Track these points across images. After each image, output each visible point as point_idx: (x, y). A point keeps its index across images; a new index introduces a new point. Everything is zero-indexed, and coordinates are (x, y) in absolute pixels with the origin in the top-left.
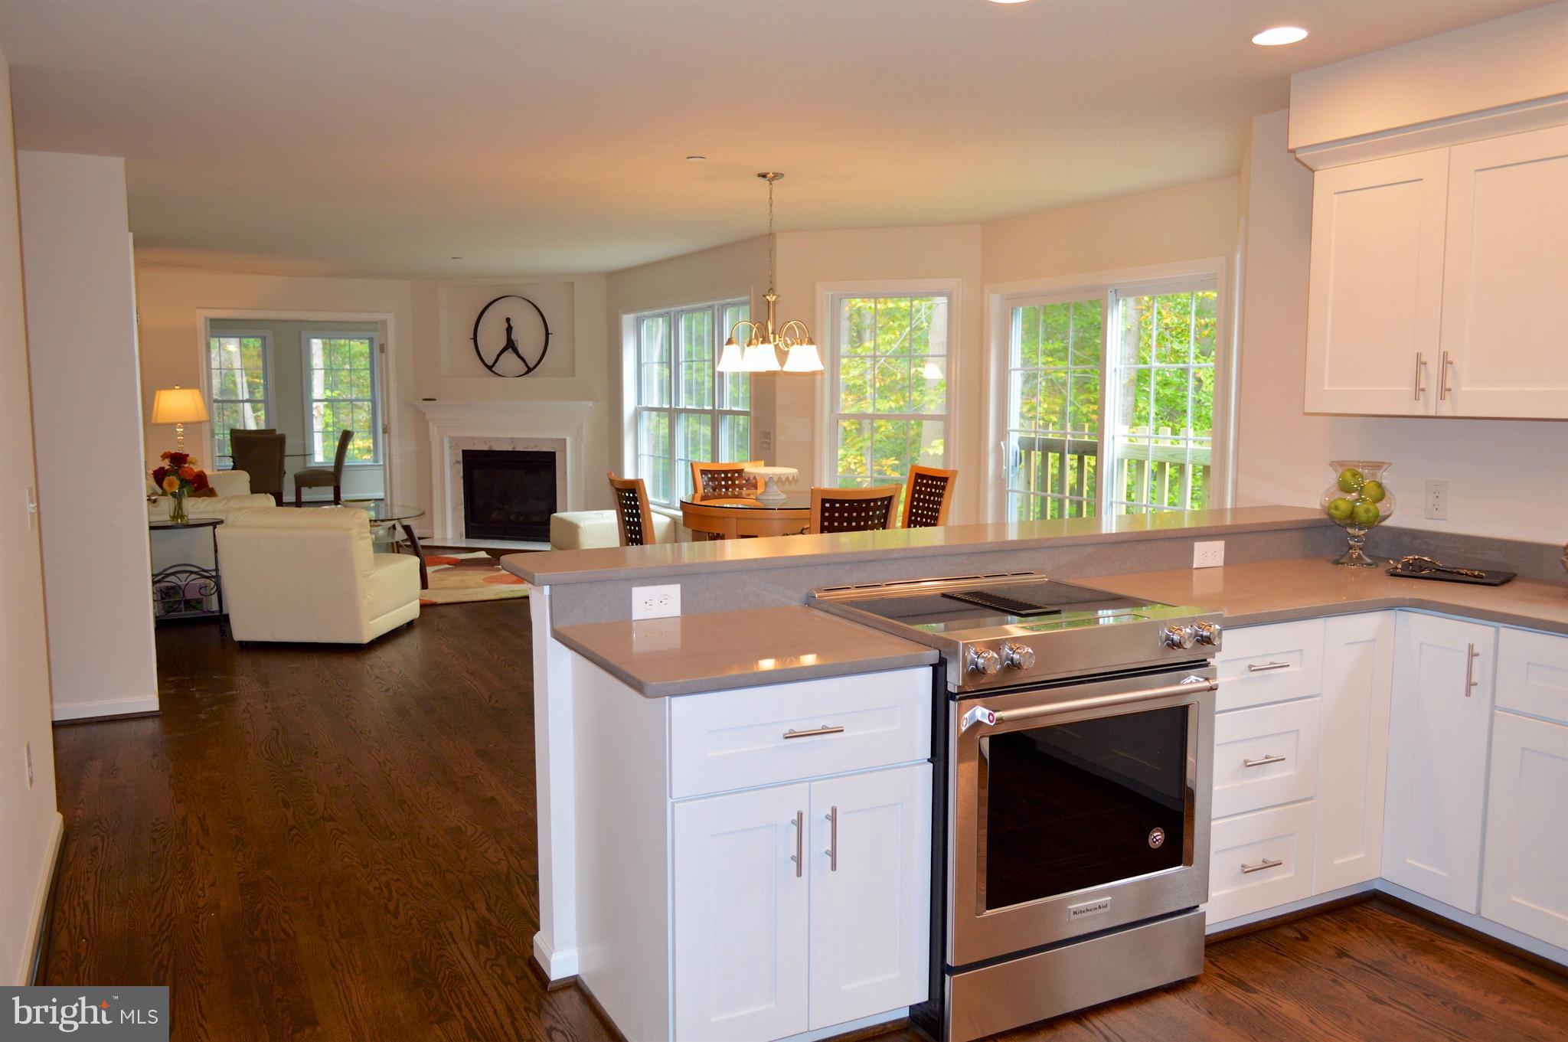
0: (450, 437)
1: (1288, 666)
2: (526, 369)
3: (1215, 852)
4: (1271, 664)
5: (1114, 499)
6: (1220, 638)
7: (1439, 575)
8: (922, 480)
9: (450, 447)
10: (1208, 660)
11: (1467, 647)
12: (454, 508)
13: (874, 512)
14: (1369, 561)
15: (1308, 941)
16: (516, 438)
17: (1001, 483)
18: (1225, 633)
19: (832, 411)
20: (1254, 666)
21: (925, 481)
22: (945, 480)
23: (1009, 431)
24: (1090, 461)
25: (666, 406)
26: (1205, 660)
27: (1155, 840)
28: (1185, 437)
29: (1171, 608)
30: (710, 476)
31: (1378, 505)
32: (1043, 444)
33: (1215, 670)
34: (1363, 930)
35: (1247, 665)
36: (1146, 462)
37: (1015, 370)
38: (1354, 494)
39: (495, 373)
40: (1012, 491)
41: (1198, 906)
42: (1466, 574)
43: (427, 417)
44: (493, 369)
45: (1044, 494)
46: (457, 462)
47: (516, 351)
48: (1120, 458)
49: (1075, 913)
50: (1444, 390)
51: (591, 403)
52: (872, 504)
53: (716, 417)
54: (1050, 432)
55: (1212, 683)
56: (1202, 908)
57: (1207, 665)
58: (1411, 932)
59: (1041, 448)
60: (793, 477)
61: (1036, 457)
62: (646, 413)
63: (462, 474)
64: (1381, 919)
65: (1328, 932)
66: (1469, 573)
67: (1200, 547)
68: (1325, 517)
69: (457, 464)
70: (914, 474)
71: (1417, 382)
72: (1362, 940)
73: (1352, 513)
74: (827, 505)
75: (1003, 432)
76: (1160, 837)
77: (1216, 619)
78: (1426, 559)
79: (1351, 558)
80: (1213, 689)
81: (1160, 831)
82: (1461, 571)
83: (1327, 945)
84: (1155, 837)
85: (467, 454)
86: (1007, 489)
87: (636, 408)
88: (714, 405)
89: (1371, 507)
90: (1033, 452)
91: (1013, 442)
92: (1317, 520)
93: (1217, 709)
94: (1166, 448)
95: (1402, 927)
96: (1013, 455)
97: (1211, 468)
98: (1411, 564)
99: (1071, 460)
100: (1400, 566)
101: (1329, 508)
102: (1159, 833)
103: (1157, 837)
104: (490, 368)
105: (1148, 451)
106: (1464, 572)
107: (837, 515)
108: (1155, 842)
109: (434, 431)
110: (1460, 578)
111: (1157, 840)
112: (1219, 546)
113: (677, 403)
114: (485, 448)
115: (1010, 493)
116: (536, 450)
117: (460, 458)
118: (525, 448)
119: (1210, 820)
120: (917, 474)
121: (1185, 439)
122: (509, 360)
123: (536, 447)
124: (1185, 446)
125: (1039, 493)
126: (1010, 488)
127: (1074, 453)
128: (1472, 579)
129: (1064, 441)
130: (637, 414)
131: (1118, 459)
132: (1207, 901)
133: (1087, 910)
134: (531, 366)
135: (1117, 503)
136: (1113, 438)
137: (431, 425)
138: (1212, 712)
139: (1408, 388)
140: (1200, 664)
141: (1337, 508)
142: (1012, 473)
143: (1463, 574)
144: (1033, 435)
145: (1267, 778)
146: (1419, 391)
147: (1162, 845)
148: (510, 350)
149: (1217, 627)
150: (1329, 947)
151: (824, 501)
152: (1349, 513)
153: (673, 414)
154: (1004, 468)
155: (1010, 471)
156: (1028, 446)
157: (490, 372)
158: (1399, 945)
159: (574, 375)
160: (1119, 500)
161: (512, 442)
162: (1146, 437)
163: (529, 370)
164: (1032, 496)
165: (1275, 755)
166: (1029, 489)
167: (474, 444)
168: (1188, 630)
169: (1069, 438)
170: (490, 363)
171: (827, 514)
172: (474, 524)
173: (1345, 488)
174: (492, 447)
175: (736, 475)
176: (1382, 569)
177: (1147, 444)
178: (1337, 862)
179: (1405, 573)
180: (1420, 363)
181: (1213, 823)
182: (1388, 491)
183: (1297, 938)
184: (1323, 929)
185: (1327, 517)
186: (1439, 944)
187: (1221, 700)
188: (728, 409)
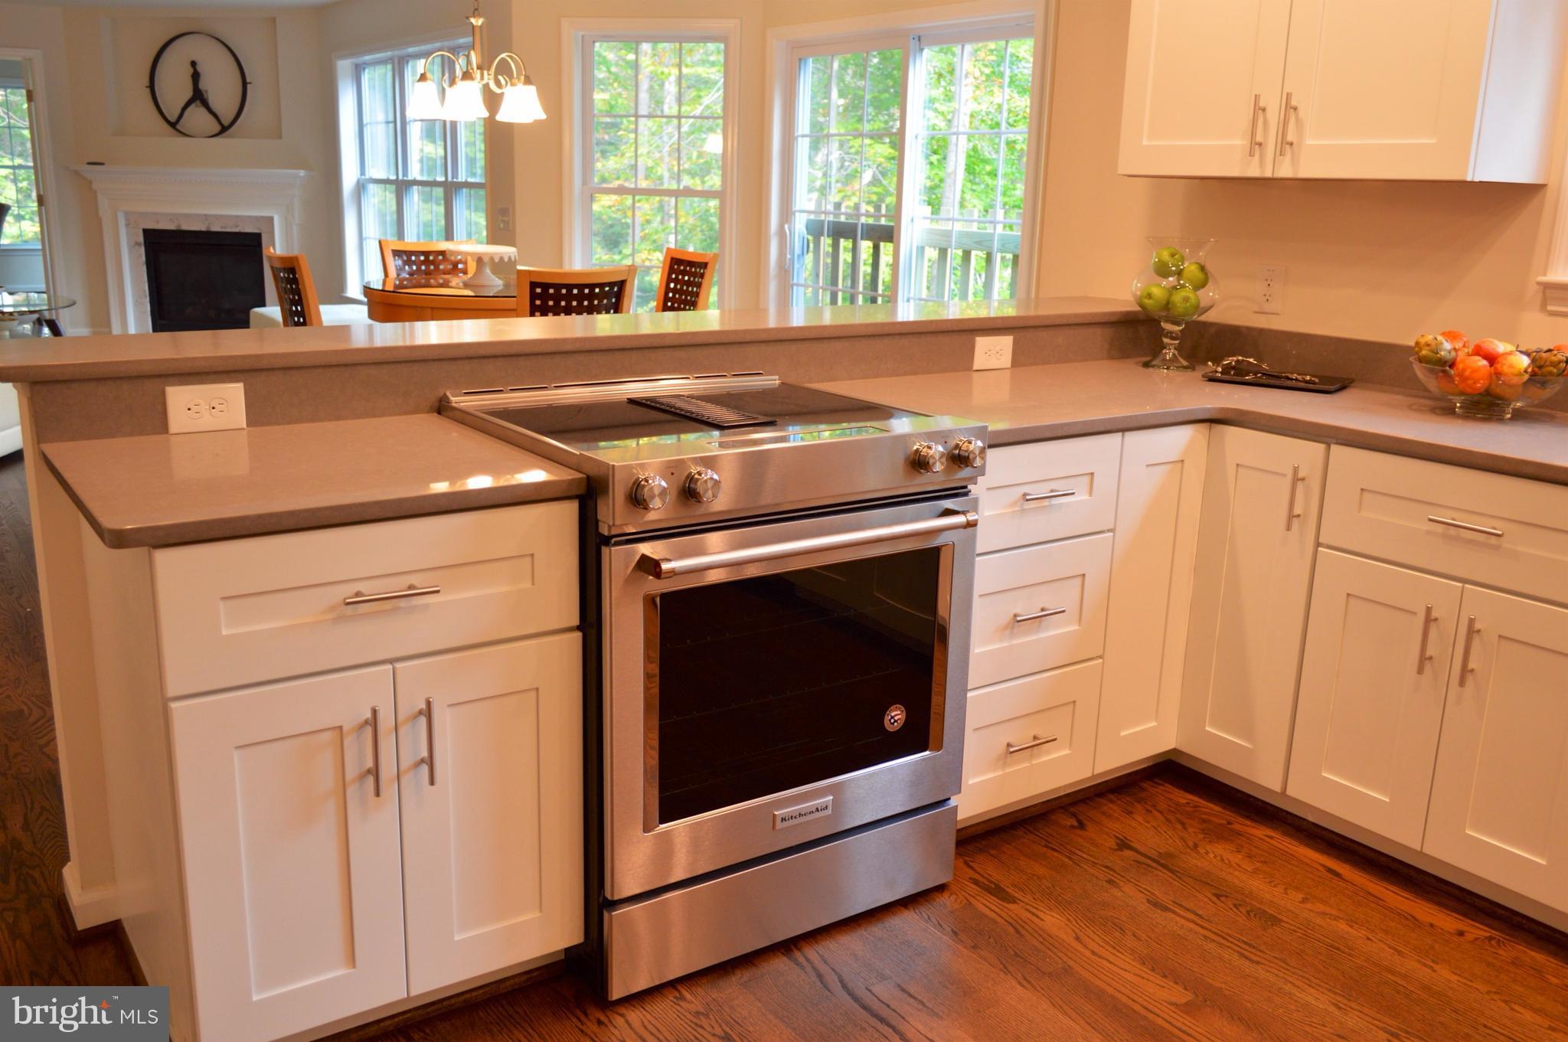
0: (126, 213)
1: (1073, 494)
2: (218, 128)
3: (975, 730)
4: (1052, 491)
5: (912, 295)
6: (983, 458)
7: (1265, 380)
8: (679, 265)
9: (127, 225)
10: (969, 487)
11: (1292, 468)
12: (137, 301)
13: (600, 301)
14: (1185, 363)
15: (1086, 830)
16: (210, 216)
17: (785, 272)
18: (991, 454)
19: (585, 183)
20: (1028, 495)
21: (682, 268)
22: (705, 265)
23: (795, 211)
24: (886, 248)
25: (393, 177)
26: (966, 487)
27: (892, 721)
28: (993, 219)
29: (926, 418)
30: (405, 258)
31: (1201, 292)
32: (833, 228)
33: (976, 500)
34: (1151, 812)
35: (1022, 493)
36: (949, 250)
37: (803, 136)
38: (1171, 279)
39: (180, 132)
40: (798, 285)
41: (949, 799)
42: (1296, 380)
43: (95, 186)
44: (178, 127)
45: (834, 288)
46: (138, 244)
47: (205, 104)
48: (920, 245)
49: (783, 820)
50: (1285, 145)
51: (302, 173)
52: (597, 290)
53: (451, 189)
54: (843, 214)
55: (971, 517)
56: (953, 802)
57: (966, 494)
58: (1205, 813)
59: (831, 233)
60: (510, 257)
61: (826, 242)
62: (371, 187)
63: (144, 258)
64: (1172, 796)
65: (1110, 816)
66: (1299, 377)
67: (982, 343)
68: (1137, 308)
69: (137, 247)
70: (669, 260)
71: (1253, 134)
72: (1148, 825)
73: (1168, 303)
74: (539, 290)
75: (787, 213)
76: (900, 716)
77: (981, 432)
78: (1251, 360)
79: (1164, 360)
80: (971, 525)
81: (900, 709)
82: (1290, 376)
83: (1107, 834)
84: (892, 717)
85: (148, 233)
86: (791, 282)
87: (358, 181)
88: (446, 176)
89: (1191, 295)
90: (822, 238)
91: (800, 224)
92: (1128, 313)
93: (979, 550)
94: (974, 233)
95: (1197, 807)
96: (799, 241)
97: (1020, 257)
98: (1233, 368)
99: (866, 246)
100: (1220, 369)
101: (1141, 297)
102: (899, 712)
103: (896, 717)
104: (173, 125)
105: (951, 236)
106: (1294, 376)
107: (551, 303)
108: (893, 724)
109: (104, 204)
110: (1289, 383)
111: (895, 721)
112: (1006, 342)
113: (405, 173)
114: (172, 227)
115: (795, 287)
116: (237, 230)
117: (141, 239)
118: (222, 228)
119: (966, 691)
120: (672, 259)
121: (991, 222)
122: (197, 117)
123: (237, 226)
124: (992, 231)
125: (830, 287)
126: (795, 281)
127: (868, 238)
128: (1303, 385)
129: (856, 225)
130: (360, 188)
131: (917, 247)
132: (960, 792)
133: (800, 815)
134: (226, 123)
135: (915, 299)
136: (912, 220)
137: (100, 197)
138: (971, 554)
139: (1240, 142)
140: (959, 492)
141: (1149, 296)
142: (798, 263)
143: (1293, 379)
144: (823, 217)
145: (1043, 635)
146: (1256, 146)
147: (902, 727)
148: (198, 102)
149: (980, 444)
150: (1109, 836)
151: (533, 285)
152: (1164, 302)
153: (401, 187)
154: (789, 256)
155: (796, 262)
156: (816, 230)
157: (175, 132)
158: (1191, 830)
159: (280, 137)
160: (917, 296)
161: (206, 220)
162: (949, 220)
163: (224, 129)
164: (821, 291)
165: (1053, 607)
166: (818, 283)
167: (158, 222)
168: (940, 448)
169: (863, 220)
170: (173, 119)
171: (538, 302)
172: (163, 322)
173: (1162, 271)
174: (180, 226)
175: (440, 257)
176: (1198, 374)
177: (950, 228)
178: (1124, 733)
179: (1226, 377)
180: (1259, 110)
181: (969, 695)
182: (1210, 273)
183: (1072, 827)
184: (1104, 813)
185: (1140, 309)
186: (1237, 827)
187: (984, 539)
188: (464, 180)
